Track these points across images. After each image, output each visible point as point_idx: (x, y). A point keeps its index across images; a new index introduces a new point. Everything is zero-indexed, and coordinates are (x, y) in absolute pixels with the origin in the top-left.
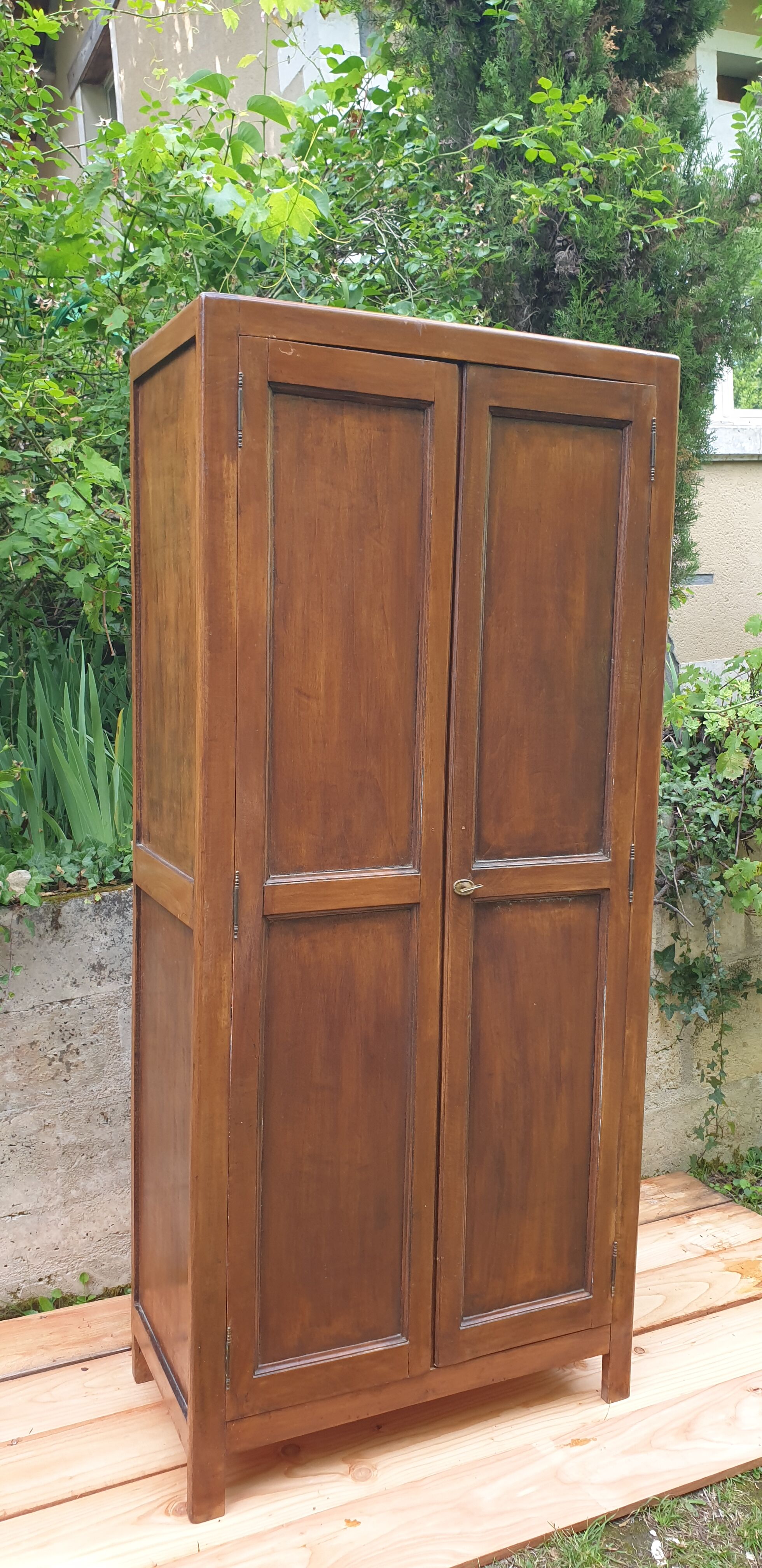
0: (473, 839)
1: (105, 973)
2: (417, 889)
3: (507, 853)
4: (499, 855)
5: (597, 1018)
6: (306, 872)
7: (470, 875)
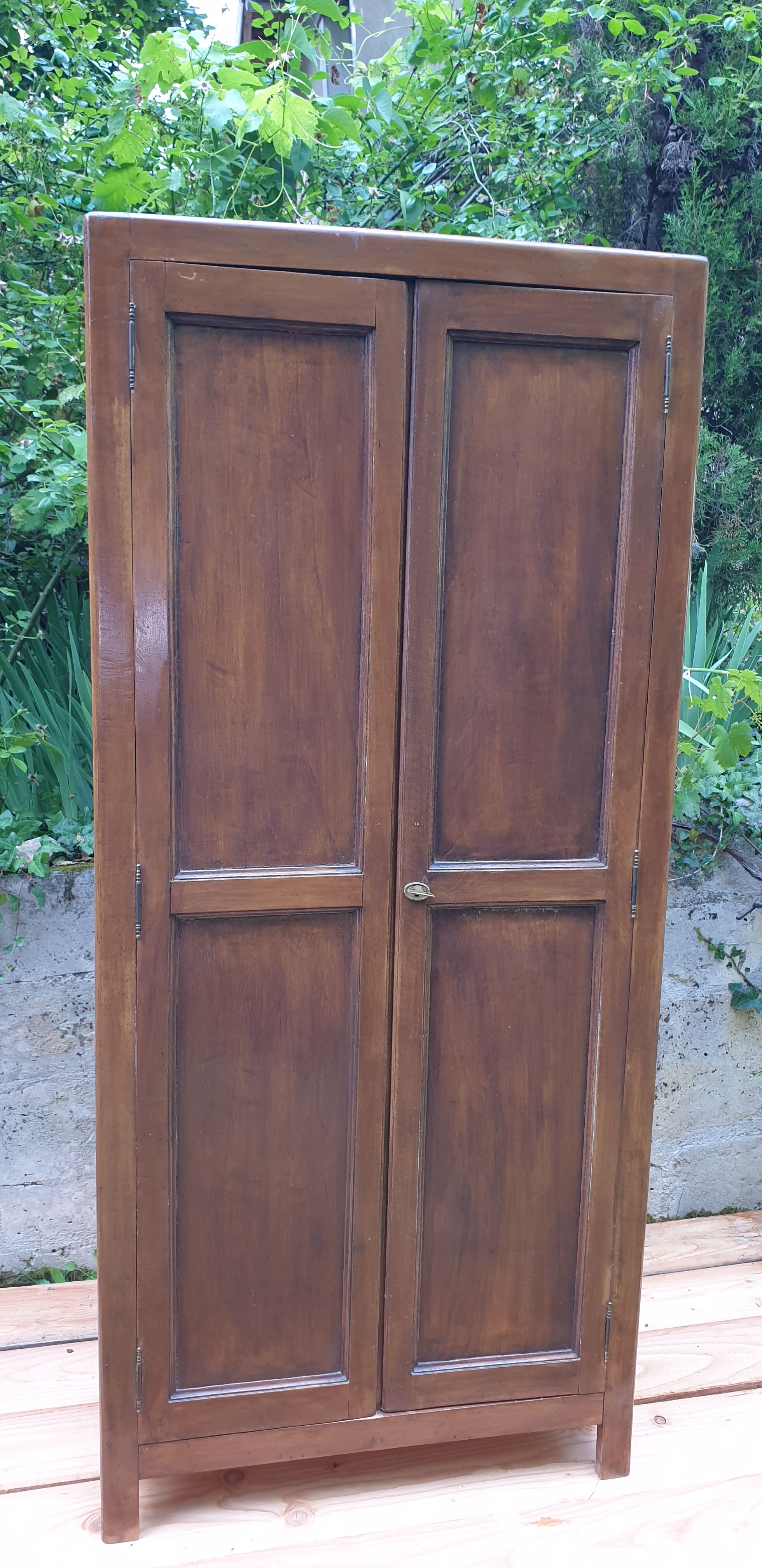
0: (431, 836)
2: (359, 891)
3: (475, 855)
4: (465, 855)
5: (590, 1048)
6: (224, 868)
7: (425, 877)
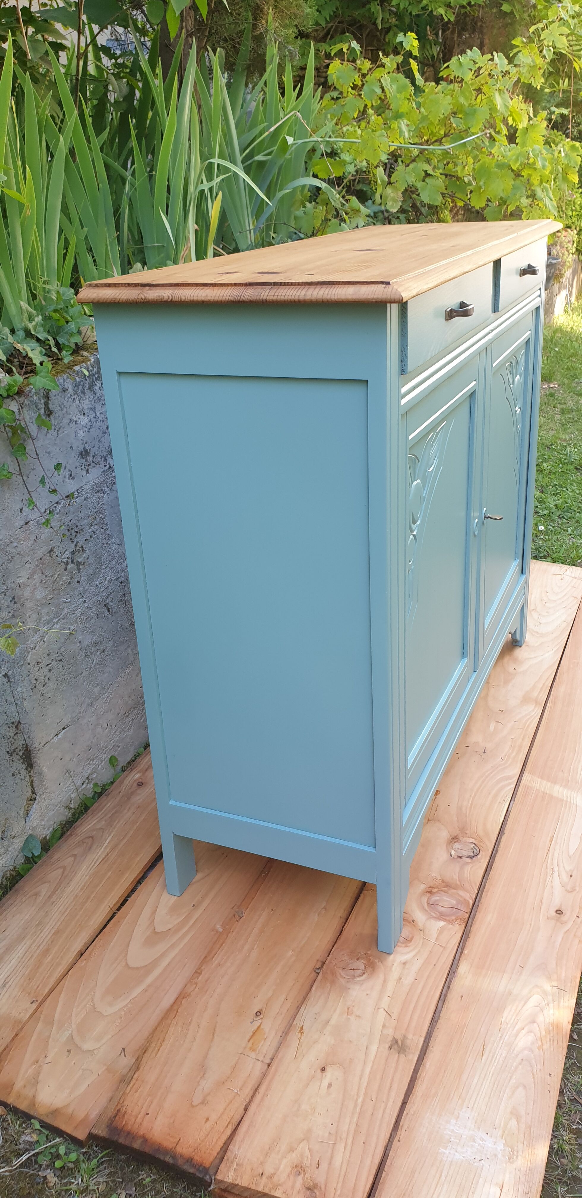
1: (90, 458)
